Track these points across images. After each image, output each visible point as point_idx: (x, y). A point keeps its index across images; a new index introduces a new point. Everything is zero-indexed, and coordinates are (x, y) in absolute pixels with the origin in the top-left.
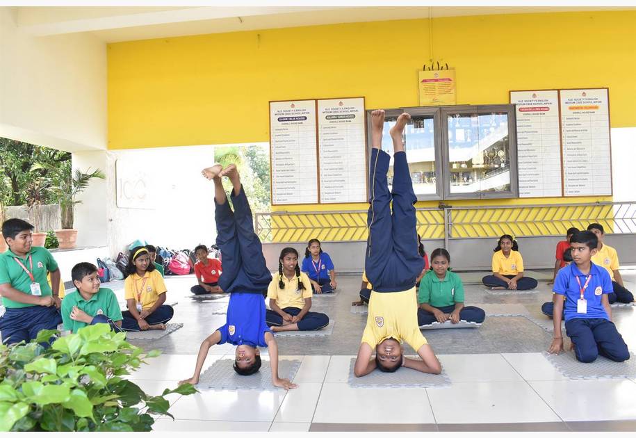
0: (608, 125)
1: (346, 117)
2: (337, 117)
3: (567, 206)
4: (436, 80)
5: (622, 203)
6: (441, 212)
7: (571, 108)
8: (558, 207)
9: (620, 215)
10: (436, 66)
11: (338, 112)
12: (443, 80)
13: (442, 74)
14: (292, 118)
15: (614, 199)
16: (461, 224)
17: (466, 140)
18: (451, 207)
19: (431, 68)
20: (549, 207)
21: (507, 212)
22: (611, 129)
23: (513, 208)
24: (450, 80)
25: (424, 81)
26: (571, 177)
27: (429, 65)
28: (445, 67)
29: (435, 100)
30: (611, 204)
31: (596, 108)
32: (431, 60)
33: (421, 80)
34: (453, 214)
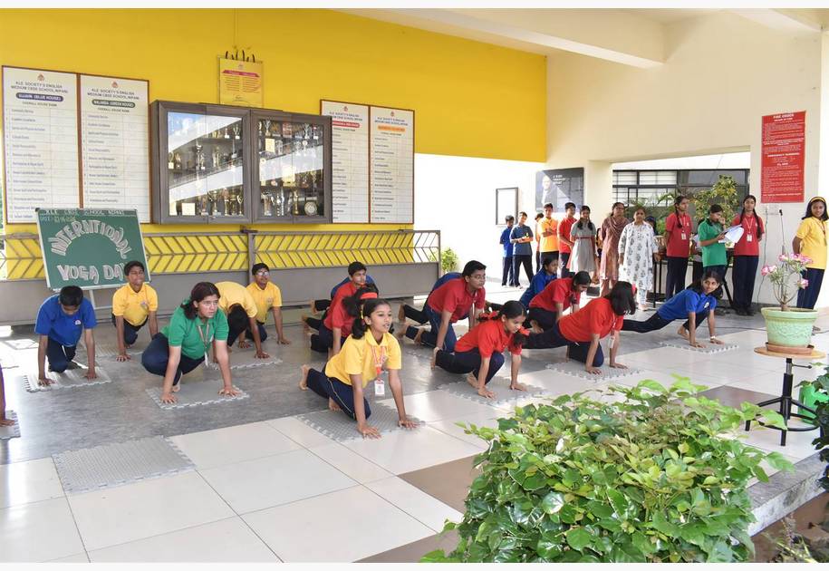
0: (412, 149)
1: (122, 104)
2: (110, 103)
3: (374, 233)
4: (241, 74)
5: (422, 232)
6: (244, 237)
7: (380, 128)
8: (366, 234)
9: (419, 245)
10: (240, 56)
11: (110, 96)
12: (249, 74)
13: (248, 67)
14: (40, 95)
15: (416, 228)
16: (266, 252)
17: (277, 152)
18: (256, 232)
19: (235, 56)
20: (357, 234)
21: (316, 239)
22: (416, 154)
23: (322, 234)
24: (257, 76)
25: (226, 72)
26: (378, 202)
27: (232, 52)
28: (251, 58)
29: (238, 98)
30: (414, 232)
31: (402, 130)
32: (235, 47)
33: (222, 70)
34: (258, 239)
